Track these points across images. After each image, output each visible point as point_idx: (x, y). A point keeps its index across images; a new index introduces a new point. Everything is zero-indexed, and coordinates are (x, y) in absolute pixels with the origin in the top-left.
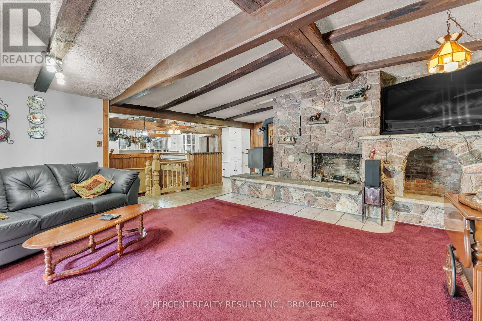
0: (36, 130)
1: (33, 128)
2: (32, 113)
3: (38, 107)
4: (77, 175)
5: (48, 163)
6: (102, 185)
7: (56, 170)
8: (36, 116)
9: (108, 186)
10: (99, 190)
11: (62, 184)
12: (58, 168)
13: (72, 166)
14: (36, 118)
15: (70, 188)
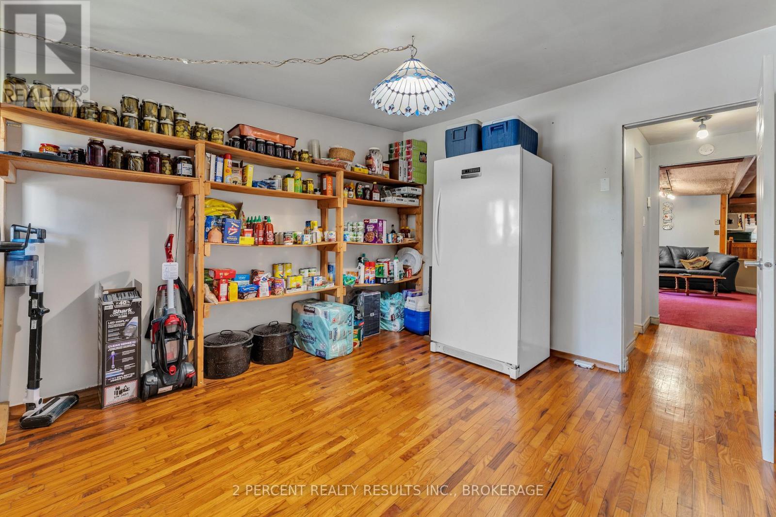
0: (667, 224)
1: (665, 223)
2: (665, 214)
3: (669, 209)
4: (687, 255)
5: (669, 245)
6: (702, 263)
7: (672, 250)
8: (667, 215)
9: (706, 264)
10: (698, 266)
11: (675, 258)
12: (674, 249)
13: (685, 248)
14: (667, 217)
15: (680, 262)
